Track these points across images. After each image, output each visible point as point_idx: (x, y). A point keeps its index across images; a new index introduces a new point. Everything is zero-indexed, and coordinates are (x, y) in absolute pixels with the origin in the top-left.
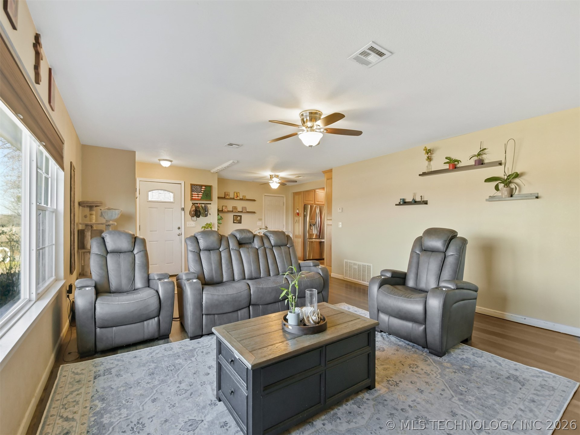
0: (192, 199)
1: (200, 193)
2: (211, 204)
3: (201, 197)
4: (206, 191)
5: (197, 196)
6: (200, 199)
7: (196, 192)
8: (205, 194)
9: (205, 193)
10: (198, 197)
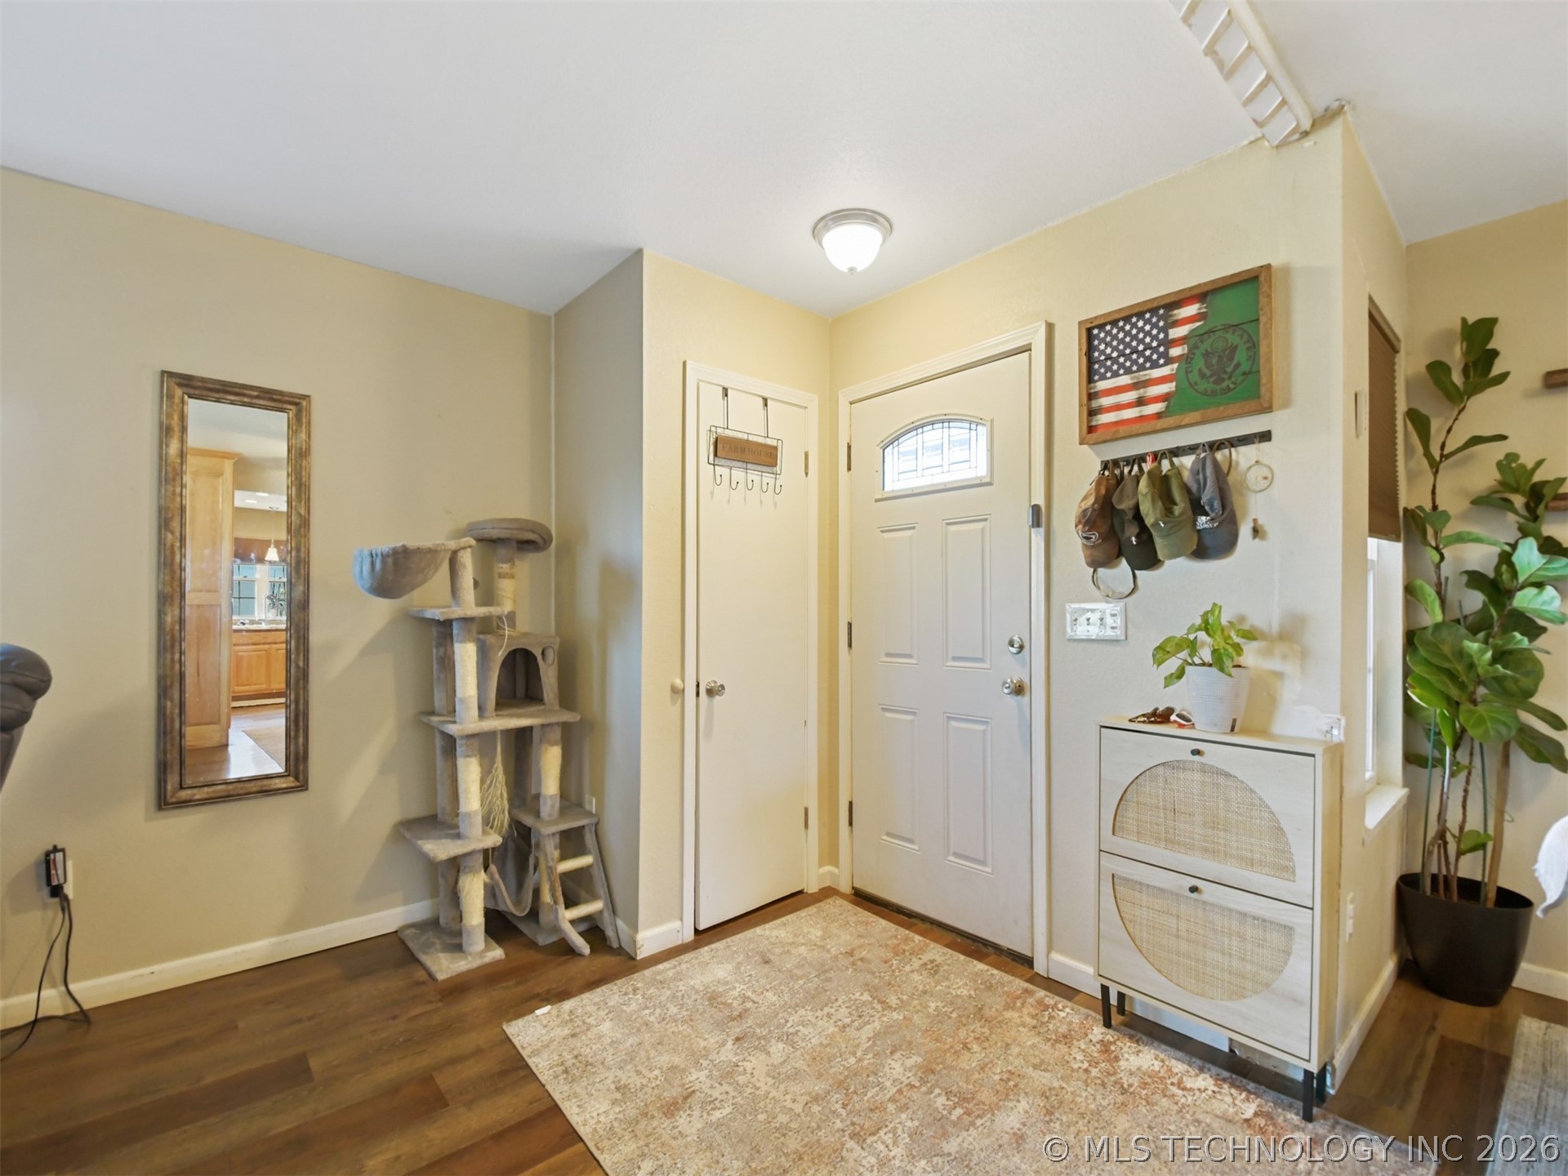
0: (1090, 431)
1: (1155, 365)
2: (1265, 436)
3: (1165, 398)
4: (1211, 331)
5: (1131, 396)
6: (1159, 416)
7: (1128, 371)
8: (1199, 363)
9: (1207, 355)
10: (1141, 402)
